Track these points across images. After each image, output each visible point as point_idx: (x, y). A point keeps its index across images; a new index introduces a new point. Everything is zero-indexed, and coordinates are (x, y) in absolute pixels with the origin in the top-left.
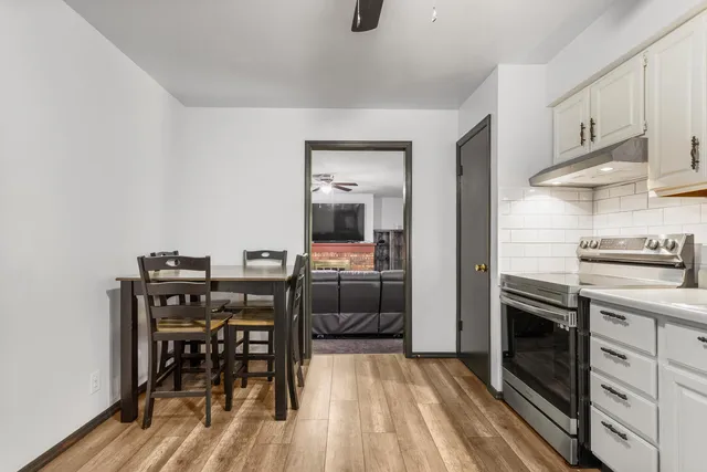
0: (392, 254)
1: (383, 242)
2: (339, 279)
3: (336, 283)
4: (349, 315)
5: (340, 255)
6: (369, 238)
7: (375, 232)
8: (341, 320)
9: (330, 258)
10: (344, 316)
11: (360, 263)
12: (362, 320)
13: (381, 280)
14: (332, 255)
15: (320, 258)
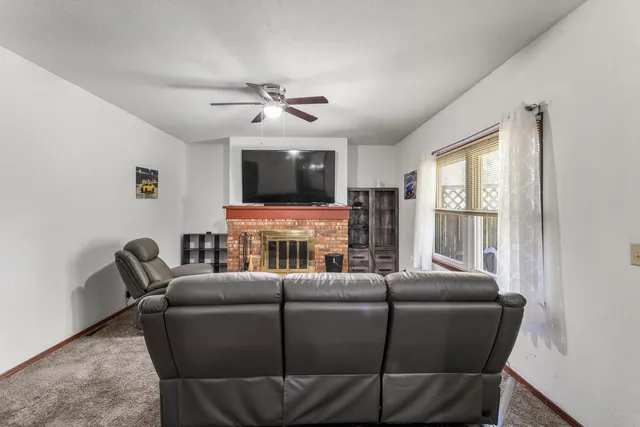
0: (372, 222)
1: (359, 204)
2: (284, 299)
3: (276, 308)
4: (307, 380)
5: (300, 222)
6: (341, 199)
7: (349, 191)
8: (289, 395)
9: (287, 227)
10: (294, 383)
11: (328, 234)
12: (339, 392)
13: (389, 298)
14: (289, 222)
15: (273, 227)
